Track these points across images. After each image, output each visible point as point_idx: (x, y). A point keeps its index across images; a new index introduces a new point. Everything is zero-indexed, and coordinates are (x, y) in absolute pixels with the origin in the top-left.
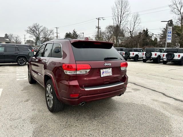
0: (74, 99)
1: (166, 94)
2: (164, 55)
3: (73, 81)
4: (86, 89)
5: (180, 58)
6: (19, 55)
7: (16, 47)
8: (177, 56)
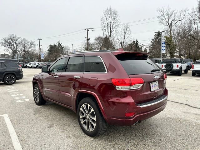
2: (163, 66)
8: (175, 67)
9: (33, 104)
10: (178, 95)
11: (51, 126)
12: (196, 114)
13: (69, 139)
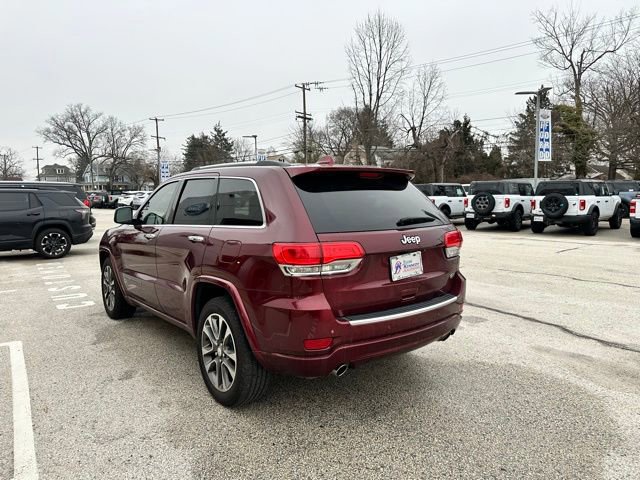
0: (316, 355)
1: (570, 327)
2: (533, 204)
3: (309, 298)
4: (353, 323)
5: (585, 212)
6: (44, 220)
7: (30, 193)
8: (575, 206)
9: (101, 314)
10: (546, 297)
11: (128, 376)
12: (573, 356)
13: (164, 410)
